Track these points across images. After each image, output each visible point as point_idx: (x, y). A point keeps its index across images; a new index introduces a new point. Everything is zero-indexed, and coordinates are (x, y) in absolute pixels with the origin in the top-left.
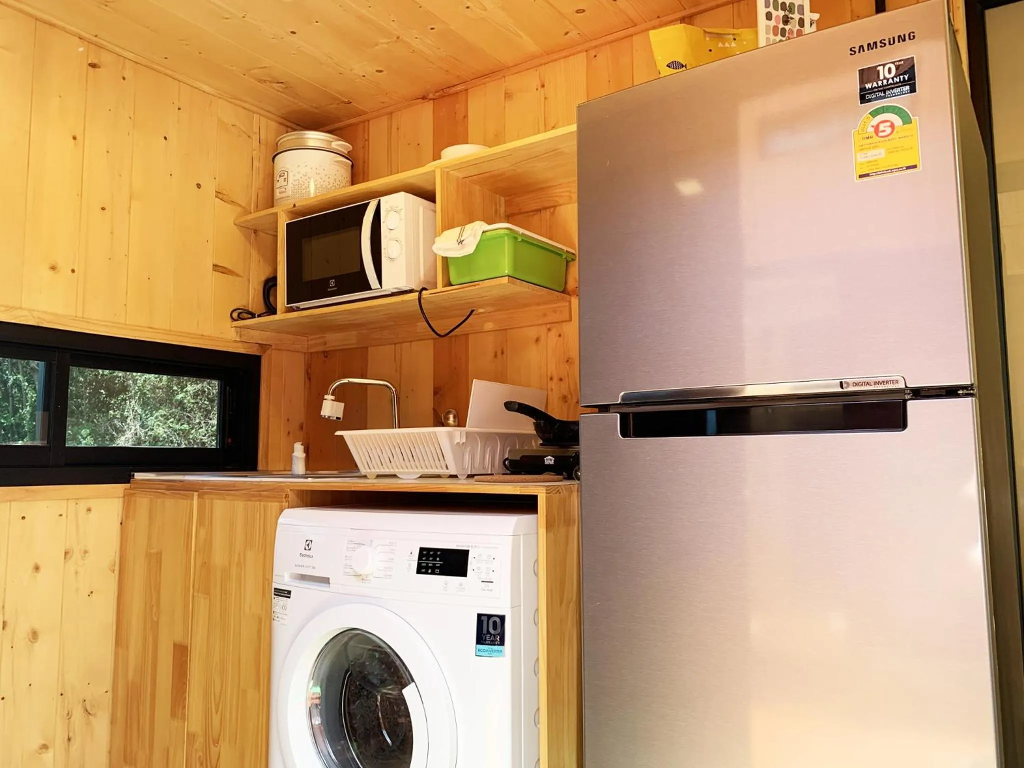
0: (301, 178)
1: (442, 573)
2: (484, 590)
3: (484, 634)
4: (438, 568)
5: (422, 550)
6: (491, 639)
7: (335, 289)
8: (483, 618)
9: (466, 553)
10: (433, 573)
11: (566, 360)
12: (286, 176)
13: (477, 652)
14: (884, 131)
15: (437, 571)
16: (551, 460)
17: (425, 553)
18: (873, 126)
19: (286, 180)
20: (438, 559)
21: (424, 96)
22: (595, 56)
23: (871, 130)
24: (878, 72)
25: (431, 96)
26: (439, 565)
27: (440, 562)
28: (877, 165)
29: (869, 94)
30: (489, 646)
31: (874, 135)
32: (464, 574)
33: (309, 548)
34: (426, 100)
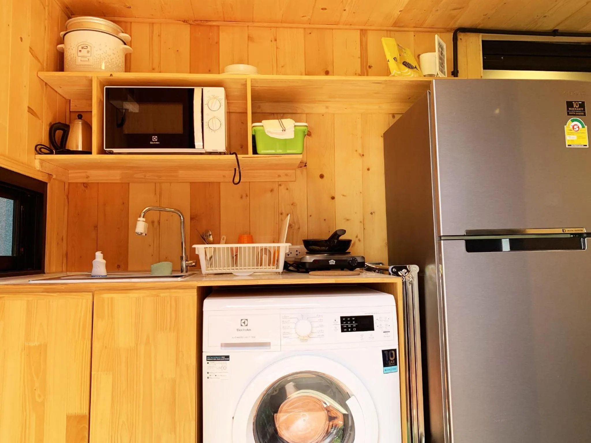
0: (102, 54)
1: (358, 330)
2: (385, 337)
3: (387, 361)
4: (354, 327)
5: (342, 318)
6: (391, 363)
7: (157, 143)
8: (385, 352)
9: (372, 317)
10: (352, 331)
11: (291, 203)
12: (89, 49)
13: (384, 371)
14: (576, 129)
15: (354, 329)
16: (333, 262)
17: (344, 320)
18: (572, 126)
19: (90, 52)
20: (354, 322)
21: (185, 20)
22: (310, 33)
23: (571, 127)
24: (573, 104)
25: (191, 22)
26: (355, 326)
27: (356, 324)
28: (574, 142)
29: (571, 112)
30: (390, 367)
31: (572, 129)
32: (372, 329)
33: (246, 324)
34: (186, 23)
